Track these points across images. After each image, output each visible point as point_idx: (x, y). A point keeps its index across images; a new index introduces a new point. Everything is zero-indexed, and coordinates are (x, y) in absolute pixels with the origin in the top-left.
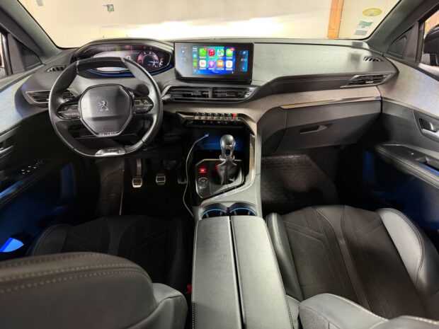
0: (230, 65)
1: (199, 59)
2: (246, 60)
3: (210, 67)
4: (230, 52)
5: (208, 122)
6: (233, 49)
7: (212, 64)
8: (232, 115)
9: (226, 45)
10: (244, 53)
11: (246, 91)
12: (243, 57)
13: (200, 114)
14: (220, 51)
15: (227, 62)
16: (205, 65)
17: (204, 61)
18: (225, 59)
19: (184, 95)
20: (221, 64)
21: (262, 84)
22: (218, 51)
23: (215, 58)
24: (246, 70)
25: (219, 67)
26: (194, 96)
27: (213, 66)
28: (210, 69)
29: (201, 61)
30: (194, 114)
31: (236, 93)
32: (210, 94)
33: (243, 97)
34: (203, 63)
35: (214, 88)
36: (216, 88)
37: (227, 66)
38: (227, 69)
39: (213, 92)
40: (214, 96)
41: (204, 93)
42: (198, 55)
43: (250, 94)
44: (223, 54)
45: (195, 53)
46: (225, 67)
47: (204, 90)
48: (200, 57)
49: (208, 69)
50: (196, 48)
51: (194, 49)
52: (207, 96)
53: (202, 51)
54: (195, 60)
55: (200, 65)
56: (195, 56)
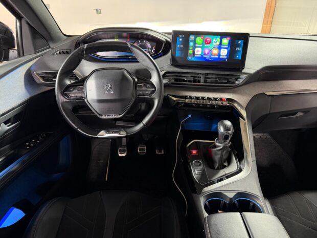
0: (224, 53)
1: (195, 47)
2: (241, 49)
3: (205, 54)
4: (226, 41)
5: (198, 105)
6: (229, 39)
7: (207, 51)
8: (221, 100)
9: (223, 35)
10: (240, 42)
11: (237, 78)
12: (238, 46)
13: (191, 98)
14: (216, 41)
15: (222, 51)
16: (200, 53)
17: (200, 49)
18: (220, 47)
19: (176, 80)
20: (215, 52)
21: (252, 71)
22: (214, 40)
23: (211, 46)
24: (240, 59)
25: (214, 55)
26: (186, 81)
27: (208, 53)
28: (204, 56)
29: (196, 49)
30: (185, 97)
31: (228, 79)
32: (202, 80)
33: (234, 83)
34: (198, 51)
35: (206, 74)
37: (221, 54)
38: (221, 57)
39: (205, 78)
40: (205, 81)
41: (196, 79)
42: (195, 43)
43: (241, 80)
44: (218, 43)
45: (192, 41)
46: (219, 55)
47: (196, 76)
48: (197, 45)
49: (202, 56)
50: (193, 37)
51: (192, 37)
52: (199, 81)
53: (199, 40)
54: (191, 48)
55: (196, 53)
56: (191, 44)
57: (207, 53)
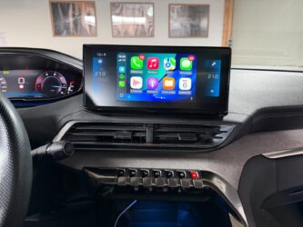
0: (186, 85)
1: (128, 75)
2: (217, 76)
3: (150, 89)
4: (186, 63)
6: (192, 58)
7: (153, 83)
8: (190, 174)
9: (181, 52)
10: (214, 64)
11: (215, 131)
12: (212, 70)
13: (129, 172)
14: (168, 62)
15: (181, 81)
16: (139, 86)
17: (139, 79)
18: (177, 73)
19: (100, 139)
20: (169, 83)
21: (241, 118)
22: (165, 61)
23: (160, 73)
24: (217, 95)
26: (119, 140)
27: (156, 87)
28: (149, 92)
29: (132, 79)
30: (119, 172)
31: (198, 135)
32: (148, 136)
33: (209, 141)
34: (136, 83)
35: (156, 126)
36: (159, 126)
37: (181, 87)
38: (180, 93)
39: (154, 133)
40: (156, 140)
41: (138, 135)
42: (128, 67)
43: (224, 136)
44: (173, 67)
45: (122, 64)
46: (177, 88)
47: (136, 129)
48: (132, 72)
49: (145, 91)
50: (124, 57)
51: (122, 57)
52: (143, 140)
53: (136, 62)
54: (122, 77)
55: (132, 86)
56: (122, 69)
57: (153, 86)
